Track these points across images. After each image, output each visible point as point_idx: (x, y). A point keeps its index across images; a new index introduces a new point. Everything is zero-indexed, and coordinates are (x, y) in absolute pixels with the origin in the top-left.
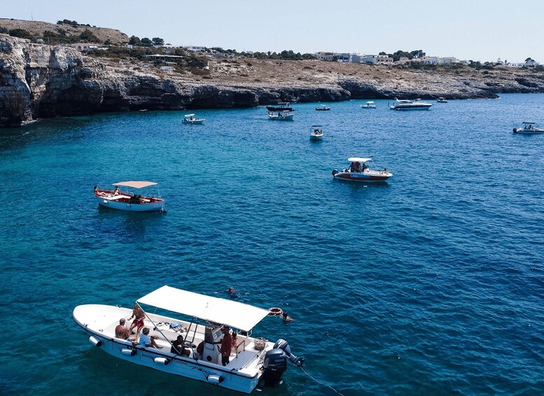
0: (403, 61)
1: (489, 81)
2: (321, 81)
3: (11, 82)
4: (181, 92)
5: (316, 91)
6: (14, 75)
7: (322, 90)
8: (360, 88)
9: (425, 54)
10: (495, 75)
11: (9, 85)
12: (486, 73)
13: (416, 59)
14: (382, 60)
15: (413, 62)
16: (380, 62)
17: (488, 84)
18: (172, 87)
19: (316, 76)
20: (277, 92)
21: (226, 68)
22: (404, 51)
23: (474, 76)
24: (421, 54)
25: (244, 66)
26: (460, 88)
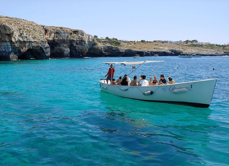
0: (189, 44)
1: (225, 51)
2: (162, 49)
3: (84, 44)
4: (121, 51)
5: (162, 52)
6: (85, 42)
7: (164, 52)
8: (177, 52)
9: (197, 41)
10: (227, 49)
11: (83, 45)
12: (224, 48)
13: (195, 43)
14: (181, 43)
15: (193, 44)
16: (181, 44)
17: (225, 52)
18: (118, 49)
19: (160, 48)
20: (150, 52)
21: (127, 45)
22: (189, 40)
23: (219, 49)
24: (196, 41)
25: (133, 44)
26: (215, 52)
